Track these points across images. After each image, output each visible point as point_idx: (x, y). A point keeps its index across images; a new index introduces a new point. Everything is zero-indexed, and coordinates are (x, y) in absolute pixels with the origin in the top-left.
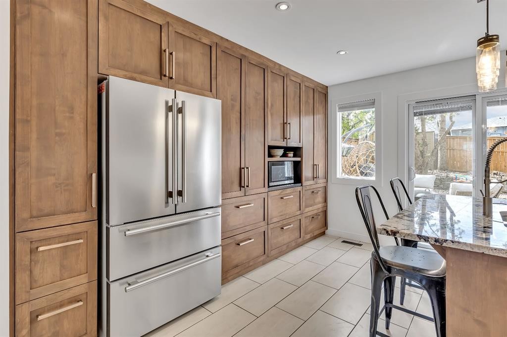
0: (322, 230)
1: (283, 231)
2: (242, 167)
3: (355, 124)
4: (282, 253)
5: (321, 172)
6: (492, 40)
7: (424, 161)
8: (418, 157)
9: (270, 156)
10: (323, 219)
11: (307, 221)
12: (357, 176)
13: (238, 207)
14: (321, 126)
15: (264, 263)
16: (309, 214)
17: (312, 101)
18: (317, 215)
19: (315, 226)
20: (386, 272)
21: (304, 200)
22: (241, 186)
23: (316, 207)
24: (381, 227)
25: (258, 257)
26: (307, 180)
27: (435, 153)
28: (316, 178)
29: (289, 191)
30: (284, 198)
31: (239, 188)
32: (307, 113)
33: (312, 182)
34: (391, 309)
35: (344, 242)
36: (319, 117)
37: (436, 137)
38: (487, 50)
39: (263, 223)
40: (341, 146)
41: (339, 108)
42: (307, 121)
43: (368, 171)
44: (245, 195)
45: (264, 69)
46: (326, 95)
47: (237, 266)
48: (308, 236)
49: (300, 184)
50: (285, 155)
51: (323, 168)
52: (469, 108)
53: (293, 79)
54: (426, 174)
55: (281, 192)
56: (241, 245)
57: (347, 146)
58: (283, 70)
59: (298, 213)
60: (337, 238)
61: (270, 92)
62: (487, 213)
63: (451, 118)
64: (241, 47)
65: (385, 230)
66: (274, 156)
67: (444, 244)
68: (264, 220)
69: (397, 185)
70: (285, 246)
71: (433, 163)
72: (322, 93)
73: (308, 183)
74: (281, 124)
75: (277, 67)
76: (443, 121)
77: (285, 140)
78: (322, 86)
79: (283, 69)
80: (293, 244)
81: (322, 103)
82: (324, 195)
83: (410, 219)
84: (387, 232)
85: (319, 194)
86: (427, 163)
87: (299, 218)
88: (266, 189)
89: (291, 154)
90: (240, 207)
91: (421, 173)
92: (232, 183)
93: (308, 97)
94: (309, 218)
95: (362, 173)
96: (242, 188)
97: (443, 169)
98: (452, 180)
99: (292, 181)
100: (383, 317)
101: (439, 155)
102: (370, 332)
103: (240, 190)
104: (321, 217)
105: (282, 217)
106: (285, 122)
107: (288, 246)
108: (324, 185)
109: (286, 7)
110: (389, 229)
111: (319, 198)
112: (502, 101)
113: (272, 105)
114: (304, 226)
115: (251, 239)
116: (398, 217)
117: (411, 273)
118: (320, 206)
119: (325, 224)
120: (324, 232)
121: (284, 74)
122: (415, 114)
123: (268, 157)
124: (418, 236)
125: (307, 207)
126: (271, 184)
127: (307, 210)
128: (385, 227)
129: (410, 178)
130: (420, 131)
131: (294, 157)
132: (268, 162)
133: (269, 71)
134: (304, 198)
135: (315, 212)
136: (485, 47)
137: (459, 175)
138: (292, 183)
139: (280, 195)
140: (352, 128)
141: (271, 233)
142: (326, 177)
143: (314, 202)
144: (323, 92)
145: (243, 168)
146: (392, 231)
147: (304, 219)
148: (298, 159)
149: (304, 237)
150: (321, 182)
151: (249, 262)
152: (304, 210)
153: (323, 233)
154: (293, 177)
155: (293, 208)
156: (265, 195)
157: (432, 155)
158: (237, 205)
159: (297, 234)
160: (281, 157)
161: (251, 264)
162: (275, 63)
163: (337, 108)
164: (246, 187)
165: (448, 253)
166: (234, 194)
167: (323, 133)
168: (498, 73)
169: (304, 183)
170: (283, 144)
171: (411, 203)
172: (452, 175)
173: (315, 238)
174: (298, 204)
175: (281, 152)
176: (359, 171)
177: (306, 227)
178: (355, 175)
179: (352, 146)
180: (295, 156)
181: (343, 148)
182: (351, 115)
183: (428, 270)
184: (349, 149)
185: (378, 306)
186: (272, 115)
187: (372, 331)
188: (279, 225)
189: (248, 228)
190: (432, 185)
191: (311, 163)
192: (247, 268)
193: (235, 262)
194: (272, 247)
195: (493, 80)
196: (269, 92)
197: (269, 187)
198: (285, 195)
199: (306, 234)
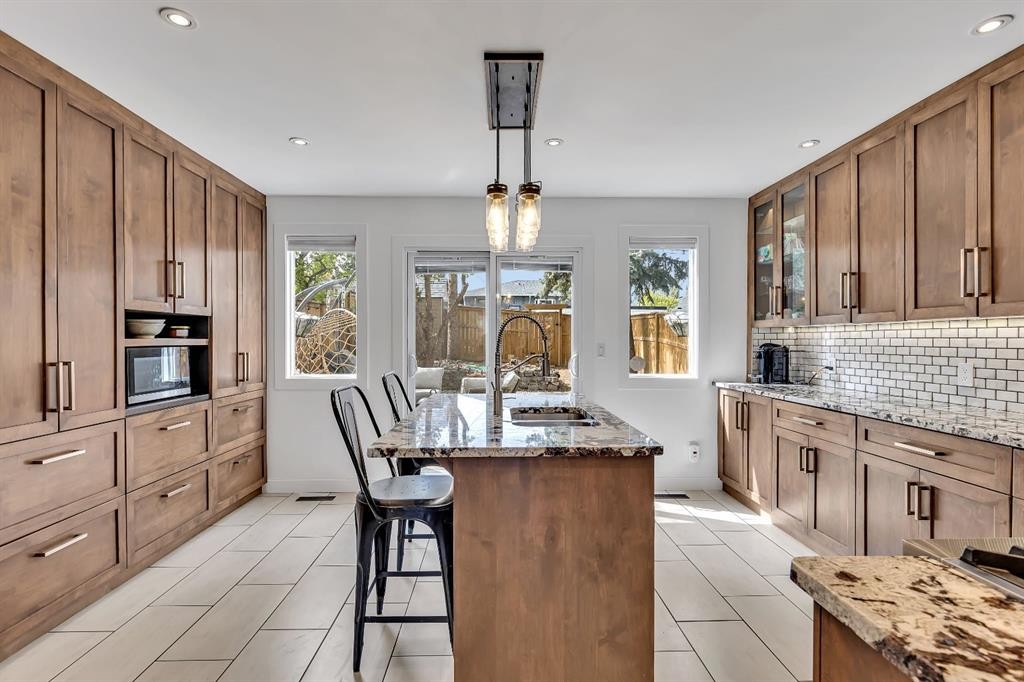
0: (256, 486)
1: (165, 502)
2: (49, 360)
3: (315, 275)
4: (163, 552)
5: (253, 368)
6: (500, 190)
7: (428, 345)
8: (421, 339)
9: (129, 334)
10: (258, 463)
11: (224, 471)
12: (324, 373)
13: (38, 462)
14: (252, 273)
15: (114, 585)
16: (227, 457)
17: (233, 222)
18: (243, 456)
19: (240, 480)
20: (379, 518)
21: (216, 428)
22: (44, 408)
23: (242, 440)
24: (374, 447)
25: (99, 574)
26: (223, 385)
27: (443, 333)
28: (243, 380)
29: (179, 411)
30: (169, 428)
31: (40, 415)
32: (221, 244)
33: (233, 390)
34: (385, 579)
35: (301, 499)
36: (249, 256)
37: (445, 307)
38: (497, 200)
39: (113, 493)
40: (292, 316)
41: (291, 243)
42: (221, 261)
43: (343, 364)
44: (59, 431)
45: (113, 130)
46: (262, 213)
47: (34, 610)
48: (226, 503)
49: (207, 396)
50: (167, 333)
51: (256, 361)
52: (483, 269)
53: (190, 166)
54: (432, 366)
55: (161, 416)
56: (47, 554)
57: (305, 316)
58: (164, 143)
59: (204, 456)
60: (287, 496)
61: (129, 186)
62: (498, 412)
63: (464, 278)
64: (41, 60)
65: (378, 449)
66: (141, 335)
67: (452, 455)
68: (116, 485)
69: (392, 383)
70: (171, 535)
71: (440, 348)
72: (255, 208)
73: (225, 392)
74: (159, 262)
75: (148, 132)
76: (454, 282)
77: (171, 300)
78: (253, 193)
79: (162, 139)
80: (192, 526)
81: (253, 228)
82: (259, 415)
83: (411, 430)
84: (382, 452)
85: (248, 413)
86: (433, 349)
87: (205, 469)
88: (121, 412)
89: (184, 331)
90: (44, 462)
91: (424, 366)
92: (17, 403)
93: (224, 212)
94: (226, 465)
95: (332, 369)
96: (48, 414)
97: (454, 358)
98: (466, 373)
99: (188, 390)
100: (372, 597)
101: (449, 335)
102: (356, 623)
103: (44, 419)
104: (253, 461)
105: (163, 470)
106: (170, 258)
107: (178, 534)
108: (260, 394)
109: (186, 23)
110: (384, 447)
111: (250, 422)
112: (516, 264)
113: (135, 219)
114: (216, 483)
115: (76, 536)
116: (396, 431)
117: (413, 510)
118: (251, 437)
119: (263, 473)
120: (260, 489)
121: (167, 155)
122: (417, 270)
123: (126, 337)
124: (422, 449)
125: (222, 441)
126: (132, 400)
127: (223, 448)
128: (377, 446)
129: (409, 373)
130: (423, 295)
131: (188, 337)
132: (126, 348)
133: (127, 137)
134: (216, 423)
135: (241, 451)
136: (495, 197)
137: (473, 366)
138: (188, 395)
139: (157, 421)
140: (310, 281)
141: (135, 512)
142: (263, 379)
143: (239, 431)
144: (258, 205)
145: (52, 364)
146: (388, 449)
147: (216, 468)
148: (203, 342)
149: (216, 507)
150: (253, 389)
151: (72, 592)
152: (216, 449)
153: (258, 492)
154: (188, 382)
155: (190, 449)
156: (119, 427)
157: (439, 335)
158: (32, 457)
159: (201, 503)
160: (156, 337)
161: (78, 595)
162: (143, 123)
163: (286, 242)
164: (62, 410)
165: (456, 466)
166: (25, 430)
167: (256, 289)
168: (508, 231)
169: (217, 393)
170: (167, 308)
171: (411, 410)
172: (465, 366)
173: (240, 504)
174: (203, 439)
175: (158, 325)
176: (326, 366)
177: (221, 484)
178: (321, 371)
179: (315, 317)
180: (191, 335)
181: (298, 321)
182: (308, 255)
183: (433, 500)
184: (310, 322)
185: (367, 578)
186: (135, 240)
187: (358, 621)
188: (157, 488)
189: (67, 511)
190: (439, 382)
191: (231, 350)
192: (68, 606)
193: (28, 603)
194: (136, 544)
195: (504, 239)
196: (127, 187)
197: (128, 405)
198: (170, 422)
199: (221, 498)
